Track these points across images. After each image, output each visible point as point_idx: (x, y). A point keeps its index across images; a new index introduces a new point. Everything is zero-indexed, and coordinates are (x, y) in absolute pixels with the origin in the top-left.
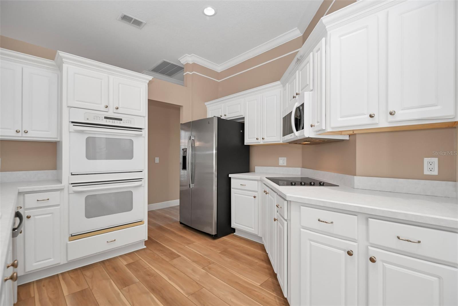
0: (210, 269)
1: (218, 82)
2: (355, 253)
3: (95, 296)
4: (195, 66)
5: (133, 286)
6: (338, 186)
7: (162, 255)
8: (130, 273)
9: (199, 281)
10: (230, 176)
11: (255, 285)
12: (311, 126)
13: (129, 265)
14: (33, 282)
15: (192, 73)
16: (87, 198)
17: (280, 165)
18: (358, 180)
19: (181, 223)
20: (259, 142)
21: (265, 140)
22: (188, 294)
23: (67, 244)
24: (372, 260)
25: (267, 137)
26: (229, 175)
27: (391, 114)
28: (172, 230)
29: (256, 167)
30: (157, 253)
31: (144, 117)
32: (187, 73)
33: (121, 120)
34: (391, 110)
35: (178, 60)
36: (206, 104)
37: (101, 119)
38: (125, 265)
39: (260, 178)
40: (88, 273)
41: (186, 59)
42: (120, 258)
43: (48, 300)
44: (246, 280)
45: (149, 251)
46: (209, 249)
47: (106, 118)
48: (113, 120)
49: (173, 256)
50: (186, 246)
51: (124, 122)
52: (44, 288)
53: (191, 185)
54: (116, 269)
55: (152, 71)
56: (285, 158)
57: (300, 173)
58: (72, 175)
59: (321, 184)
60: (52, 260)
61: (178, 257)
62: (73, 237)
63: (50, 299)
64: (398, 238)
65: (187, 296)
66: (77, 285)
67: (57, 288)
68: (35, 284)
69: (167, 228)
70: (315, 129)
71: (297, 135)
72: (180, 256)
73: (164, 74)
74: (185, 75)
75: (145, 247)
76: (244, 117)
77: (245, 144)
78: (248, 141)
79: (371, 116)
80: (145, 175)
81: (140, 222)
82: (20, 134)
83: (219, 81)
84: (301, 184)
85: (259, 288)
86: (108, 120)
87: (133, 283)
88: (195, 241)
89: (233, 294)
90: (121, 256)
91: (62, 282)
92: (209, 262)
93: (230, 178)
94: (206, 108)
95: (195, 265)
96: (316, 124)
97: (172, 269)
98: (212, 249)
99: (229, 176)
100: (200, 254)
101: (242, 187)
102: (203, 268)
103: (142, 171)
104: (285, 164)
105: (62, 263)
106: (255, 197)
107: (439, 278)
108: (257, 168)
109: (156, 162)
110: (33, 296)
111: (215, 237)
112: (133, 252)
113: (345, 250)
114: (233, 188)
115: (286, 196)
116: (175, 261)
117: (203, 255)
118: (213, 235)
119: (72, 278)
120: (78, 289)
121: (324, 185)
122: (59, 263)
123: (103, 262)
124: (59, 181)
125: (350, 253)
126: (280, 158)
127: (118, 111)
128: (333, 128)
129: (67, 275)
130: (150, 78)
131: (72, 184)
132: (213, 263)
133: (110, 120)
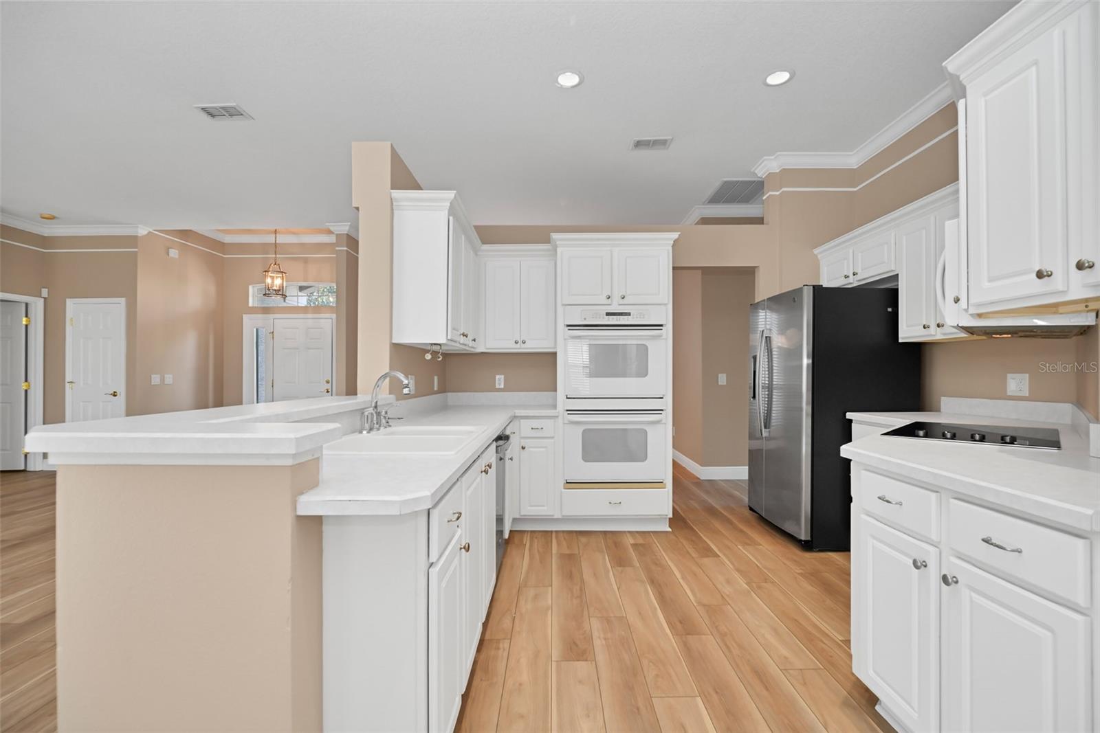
0: (759, 587)
1: (855, 192)
3: (582, 563)
4: (788, 176)
5: (629, 570)
7: (691, 546)
8: (632, 553)
9: (728, 596)
10: (849, 415)
11: (834, 638)
13: (635, 546)
14: (528, 531)
15: (781, 191)
16: (585, 432)
17: (1009, 393)
19: (751, 509)
20: (931, 335)
21: (947, 329)
22: (700, 603)
23: (561, 492)
26: (847, 414)
28: (730, 517)
29: (943, 398)
30: (685, 542)
31: (665, 304)
32: (768, 195)
33: (629, 314)
35: (752, 170)
36: (816, 251)
37: (602, 316)
38: (631, 544)
40: (583, 540)
41: (767, 167)
42: (628, 535)
43: (536, 550)
44: (818, 623)
45: (673, 537)
46: (783, 563)
47: (608, 314)
48: (618, 317)
49: (707, 552)
50: (739, 547)
51: (633, 318)
52: (536, 541)
53: (763, 430)
54: (616, 544)
55: (709, 202)
56: (1023, 375)
58: (567, 398)
59: (1006, 440)
60: (545, 508)
61: (714, 556)
62: (569, 484)
63: (538, 550)
65: (695, 604)
66: (568, 547)
67: (548, 545)
68: (529, 534)
69: (723, 512)
72: (719, 556)
73: (734, 202)
74: (766, 199)
75: (670, 530)
76: (897, 275)
77: (900, 341)
78: (904, 333)
80: (668, 404)
81: (659, 484)
82: (518, 346)
83: (855, 189)
84: (944, 437)
85: (839, 644)
86: (611, 317)
87: (631, 565)
88: (761, 542)
89: (775, 631)
90: (629, 532)
91: (554, 541)
92: (766, 579)
93: (850, 421)
94: (818, 260)
95: (737, 575)
97: (695, 568)
98: (788, 563)
99: (847, 417)
100: (757, 563)
102: (746, 584)
103: (662, 398)
105: (555, 517)
108: (946, 403)
109: (720, 383)
110: (524, 542)
111: (807, 546)
112: (649, 532)
113: (909, 557)
116: (707, 561)
117: (761, 567)
118: (801, 541)
119: (564, 538)
120: (568, 552)
121: (1014, 444)
122: (553, 516)
123: (605, 533)
124: (555, 407)
126: (1010, 376)
127: (624, 301)
129: (561, 535)
131: (567, 410)
132: (773, 582)
133: (615, 317)
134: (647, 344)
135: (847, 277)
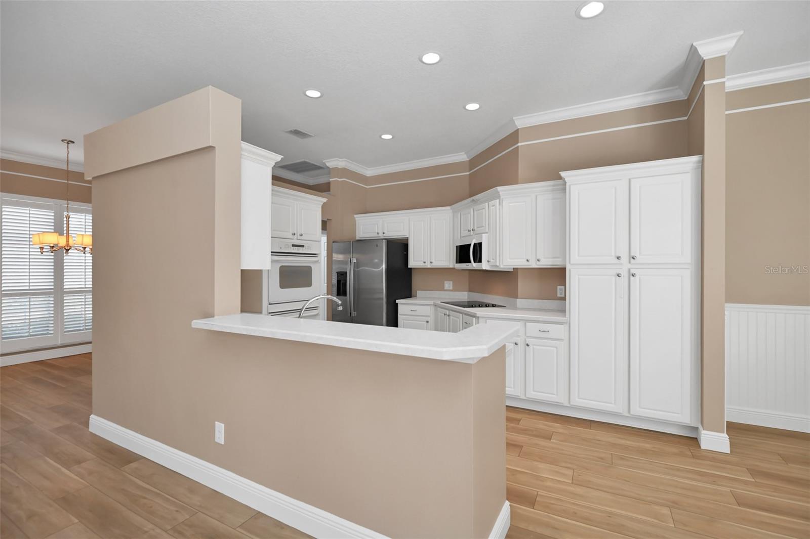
1: (366, 188)
2: (519, 344)
4: (345, 172)
6: (505, 307)
10: (397, 301)
12: (488, 261)
15: (342, 179)
17: (445, 288)
18: (520, 302)
20: (426, 266)
21: (433, 264)
24: (528, 345)
25: (435, 261)
26: (395, 300)
27: (538, 260)
29: (418, 291)
31: (319, 241)
32: (335, 179)
33: (303, 246)
34: (538, 258)
35: (324, 161)
36: (355, 216)
37: (290, 247)
39: (434, 303)
41: (335, 163)
47: (293, 245)
48: (298, 248)
51: (305, 249)
53: (353, 313)
56: (452, 282)
57: (466, 298)
58: (269, 304)
59: (494, 306)
64: (540, 331)
70: (491, 264)
71: (474, 265)
74: (332, 181)
76: (408, 237)
77: (409, 267)
78: (412, 264)
79: (528, 261)
83: (368, 187)
84: (480, 307)
86: (295, 248)
93: (397, 304)
94: (355, 221)
96: (492, 261)
99: (397, 302)
101: (413, 313)
104: (451, 288)
106: (427, 322)
107: (557, 348)
108: (419, 293)
113: (513, 343)
114: (400, 315)
115: (476, 314)
121: (496, 306)
125: (516, 344)
126: (445, 282)
127: (301, 238)
128: (505, 266)
130: (325, 200)
131: (269, 313)
133: (296, 248)
134: (311, 266)
135: (378, 233)
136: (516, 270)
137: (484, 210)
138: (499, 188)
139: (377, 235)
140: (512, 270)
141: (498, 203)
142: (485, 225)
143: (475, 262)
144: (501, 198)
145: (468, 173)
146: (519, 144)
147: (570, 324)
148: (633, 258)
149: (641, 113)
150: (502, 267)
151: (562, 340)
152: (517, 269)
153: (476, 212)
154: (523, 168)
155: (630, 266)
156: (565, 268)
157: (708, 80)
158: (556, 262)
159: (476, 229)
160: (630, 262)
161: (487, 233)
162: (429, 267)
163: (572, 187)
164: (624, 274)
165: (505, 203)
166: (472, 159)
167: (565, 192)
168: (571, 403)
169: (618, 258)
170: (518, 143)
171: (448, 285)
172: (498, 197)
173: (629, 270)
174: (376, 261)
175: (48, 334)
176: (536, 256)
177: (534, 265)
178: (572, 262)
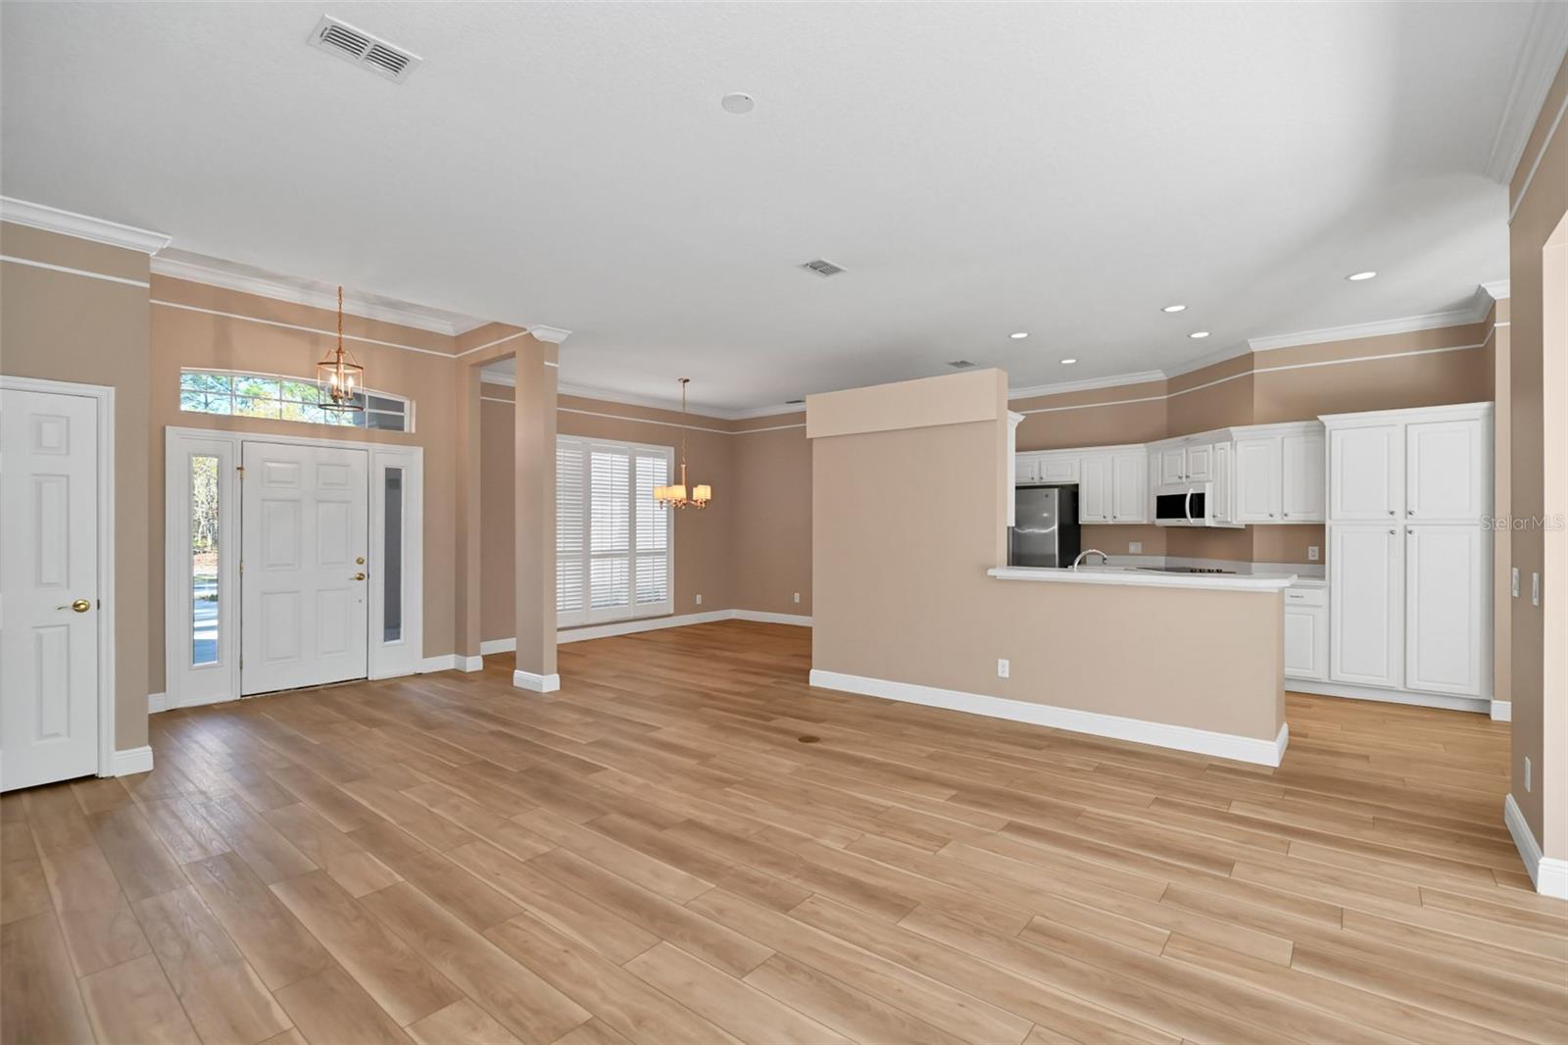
135: (1033, 478)
136: (1249, 528)
137: (1205, 453)
138: (1232, 429)
139: (1031, 481)
140: (1243, 527)
141: (1229, 446)
142: (1208, 469)
143: (1192, 517)
144: (1235, 439)
145: (1165, 397)
146: (1255, 371)
147: (1330, 587)
148: (1410, 513)
149: (1423, 337)
150: (1235, 522)
151: (1320, 606)
152: (1251, 526)
153: (1191, 455)
154: (1260, 402)
155: (1406, 522)
156: (1324, 525)
157: (1499, 322)
158: (1313, 518)
159: (1191, 475)
160: (1406, 518)
161: (1211, 481)
162: (1111, 523)
163: (1333, 432)
164: (1399, 531)
165: (1239, 446)
166: (1172, 379)
167: (1324, 435)
168: (1333, 678)
169: (1392, 513)
170: (1252, 369)
171: (1134, 547)
172: (1229, 438)
173: (1406, 527)
174: (1045, 515)
175: (618, 604)
176: (1282, 510)
177: (1278, 520)
178: (1333, 517)
